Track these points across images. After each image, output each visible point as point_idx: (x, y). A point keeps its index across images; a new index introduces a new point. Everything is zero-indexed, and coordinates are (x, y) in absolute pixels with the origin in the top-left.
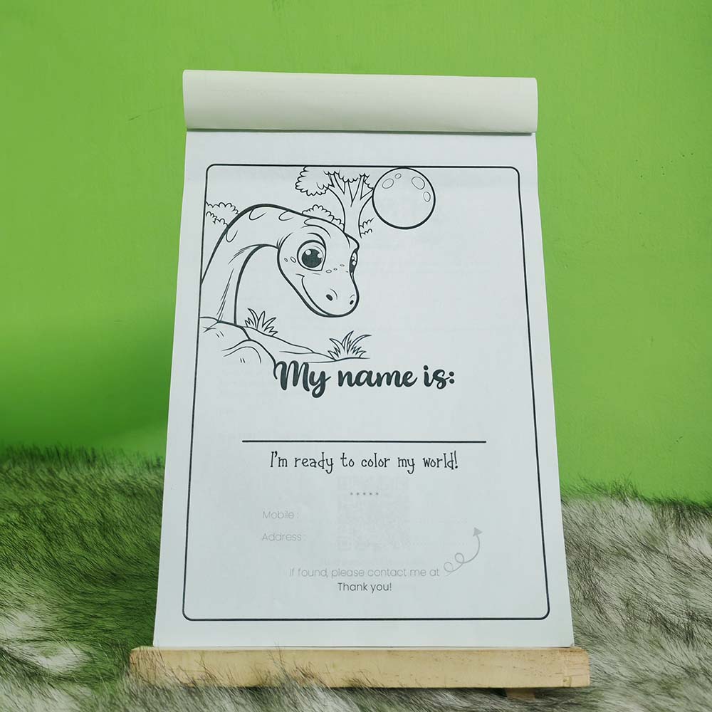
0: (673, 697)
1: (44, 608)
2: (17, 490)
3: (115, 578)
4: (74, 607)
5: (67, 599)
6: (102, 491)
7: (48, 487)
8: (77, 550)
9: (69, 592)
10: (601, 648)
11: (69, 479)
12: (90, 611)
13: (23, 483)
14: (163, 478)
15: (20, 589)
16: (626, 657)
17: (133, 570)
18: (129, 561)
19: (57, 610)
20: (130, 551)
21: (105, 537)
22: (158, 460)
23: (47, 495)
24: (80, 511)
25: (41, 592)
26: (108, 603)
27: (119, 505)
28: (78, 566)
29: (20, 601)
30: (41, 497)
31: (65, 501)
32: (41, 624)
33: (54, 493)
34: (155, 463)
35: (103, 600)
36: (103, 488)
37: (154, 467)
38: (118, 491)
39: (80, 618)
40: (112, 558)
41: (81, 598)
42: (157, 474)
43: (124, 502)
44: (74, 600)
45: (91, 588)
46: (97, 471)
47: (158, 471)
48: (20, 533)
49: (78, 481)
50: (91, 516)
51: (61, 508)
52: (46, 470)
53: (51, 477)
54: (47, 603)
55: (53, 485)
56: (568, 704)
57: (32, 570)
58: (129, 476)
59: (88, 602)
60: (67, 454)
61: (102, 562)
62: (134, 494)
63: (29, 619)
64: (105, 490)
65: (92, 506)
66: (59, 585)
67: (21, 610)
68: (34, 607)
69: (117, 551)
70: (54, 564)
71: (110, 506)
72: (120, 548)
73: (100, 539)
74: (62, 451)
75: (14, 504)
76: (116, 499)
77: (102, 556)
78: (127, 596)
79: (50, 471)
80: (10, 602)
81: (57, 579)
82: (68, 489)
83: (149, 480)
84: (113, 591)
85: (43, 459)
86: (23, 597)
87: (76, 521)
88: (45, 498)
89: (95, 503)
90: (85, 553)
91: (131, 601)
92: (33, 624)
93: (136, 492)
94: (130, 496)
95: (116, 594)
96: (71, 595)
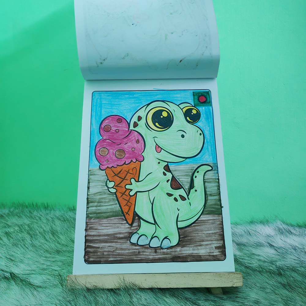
0: (276, 294)
2: (17, 219)
5: (40, 259)
6: (52, 220)
7: (29, 218)
8: (43, 241)
9: (41, 256)
11: (37, 214)
12: (49, 264)
13: (20, 216)
14: (75, 214)
15: (21, 255)
17: (64, 249)
18: (63, 245)
19: (36, 263)
20: (63, 242)
21: (53, 236)
22: (74, 207)
23: (29, 221)
24: (43, 226)
25: (29, 256)
26: (56, 261)
27: (59, 225)
28: (43, 247)
30: (27, 221)
31: (37, 223)
32: (30, 269)
33: (32, 220)
34: (73, 208)
35: (54, 260)
36: (52, 218)
37: (72, 210)
38: (58, 219)
39: (45, 267)
40: (57, 244)
41: (46, 259)
42: (73, 212)
43: (60, 223)
44: (42, 259)
45: (48, 255)
46: (49, 211)
47: (74, 211)
48: (20, 235)
49: (41, 215)
50: (47, 228)
51: (35, 226)
52: (28, 211)
53: (31, 214)
54: (32, 261)
55: (32, 217)
57: (26, 248)
58: (62, 214)
59: (48, 260)
60: (37, 205)
61: (53, 246)
62: (65, 221)
63: (25, 267)
64: (53, 219)
65: (48, 225)
66: (37, 254)
70: (33, 246)
71: (55, 225)
72: (59, 240)
73: (51, 237)
74: (35, 204)
75: (16, 224)
76: (58, 223)
77: (53, 243)
78: (63, 258)
79: (30, 212)
80: (17, 260)
81: (35, 251)
82: (37, 218)
83: (70, 215)
84: (57, 256)
85: (27, 207)
86: (22, 258)
87: (41, 230)
89: (49, 224)
90: (46, 242)
91: (65, 260)
92: (27, 268)
93: (65, 219)
94: (63, 221)
95: (58, 258)
96: (41, 257)
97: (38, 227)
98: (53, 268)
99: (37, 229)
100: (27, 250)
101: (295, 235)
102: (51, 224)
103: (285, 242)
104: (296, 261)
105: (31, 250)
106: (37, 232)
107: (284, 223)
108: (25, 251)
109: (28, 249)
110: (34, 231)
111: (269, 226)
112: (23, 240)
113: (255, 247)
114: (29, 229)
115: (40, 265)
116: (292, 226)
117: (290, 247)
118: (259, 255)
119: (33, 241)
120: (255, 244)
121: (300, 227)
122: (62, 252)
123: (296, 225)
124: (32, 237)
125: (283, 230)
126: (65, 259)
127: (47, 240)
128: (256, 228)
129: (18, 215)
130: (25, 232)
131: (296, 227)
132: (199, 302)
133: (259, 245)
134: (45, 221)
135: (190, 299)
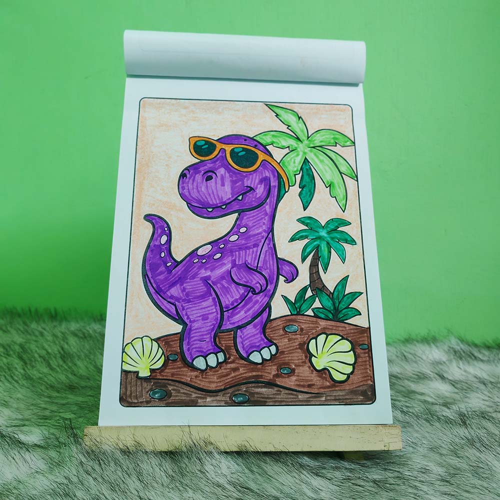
0: (458, 457)
1: (22, 406)
3: (71, 388)
4: (43, 406)
5: (39, 401)
6: (62, 335)
7: (23, 333)
8: (46, 370)
9: (40, 395)
10: (410, 430)
11: (38, 327)
12: (54, 408)
13: (6, 330)
14: (104, 326)
15: (5, 394)
16: (427, 435)
17: (83, 384)
18: (81, 377)
19: (31, 408)
20: (82, 371)
21: (65, 362)
22: (101, 315)
23: (23, 338)
24: (47, 347)
25: (19, 396)
26: (67, 404)
27: (74, 343)
28: (46, 379)
29: (4, 401)
30: (19, 339)
31: (36, 341)
32: (21, 417)
33: (29, 337)
34: (99, 318)
35: (64, 402)
36: (63, 333)
38: (74, 335)
39: (47, 413)
40: (70, 376)
41: (49, 400)
42: (100, 324)
43: (78, 342)
44: (43, 401)
45: (55, 394)
46: (58, 323)
48: (4, 359)
49: (44, 329)
50: (54, 349)
51: (33, 346)
52: (21, 323)
53: (26, 327)
54: (25, 403)
55: (27, 332)
56: (388, 463)
57: (14, 382)
58: (81, 326)
59: (53, 403)
60: (36, 311)
61: (63, 377)
62: (85, 337)
63: (12, 414)
65: (56, 344)
66: (33, 392)
67: (6, 407)
68: (15, 405)
69: (73, 371)
70: (28, 378)
71: (67, 343)
72: (74, 368)
73: (61, 363)
74: (33, 310)
76: (72, 340)
77: (63, 374)
78: (80, 399)
79: (25, 323)
81: (31, 387)
82: (37, 333)
83: (95, 328)
84: (70, 396)
85: (19, 316)
86: (7, 399)
87: (43, 353)
88: (21, 340)
89: (57, 342)
90: (51, 372)
91: (83, 402)
92: (14, 416)
93: (86, 335)
94: (81, 338)
95: (72, 398)
96: (40, 398)
97: (38, 347)
98: (62, 415)
99: (36, 351)
100: (16, 385)
101: (482, 361)
102: (59, 342)
103: (465, 371)
104: (487, 403)
105: (23, 385)
106: (36, 355)
107: (462, 341)
108: (11, 387)
109: (18, 383)
110: (29, 354)
111: (437, 347)
112: (9, 369)
113: (415, 380)
114: (21, 350)
115: (38, 411)
116: (476, 346)
117: (475, 379)
118: (422, 394)
119: (27, 370)
120: (415, 376)
121: (488, 348)
122: (79, 389)
123: (482, 345)
124: (26, 363)
125: (462, 353)
126: (84, 399)
127: (52, 369)
128: (416, 349)
129: (4, 328)
130: (14, 356)
131: (483, 347)
132: (323, 471)
133: (421, 377)
134: (50, 338)
135: (308, 466)
